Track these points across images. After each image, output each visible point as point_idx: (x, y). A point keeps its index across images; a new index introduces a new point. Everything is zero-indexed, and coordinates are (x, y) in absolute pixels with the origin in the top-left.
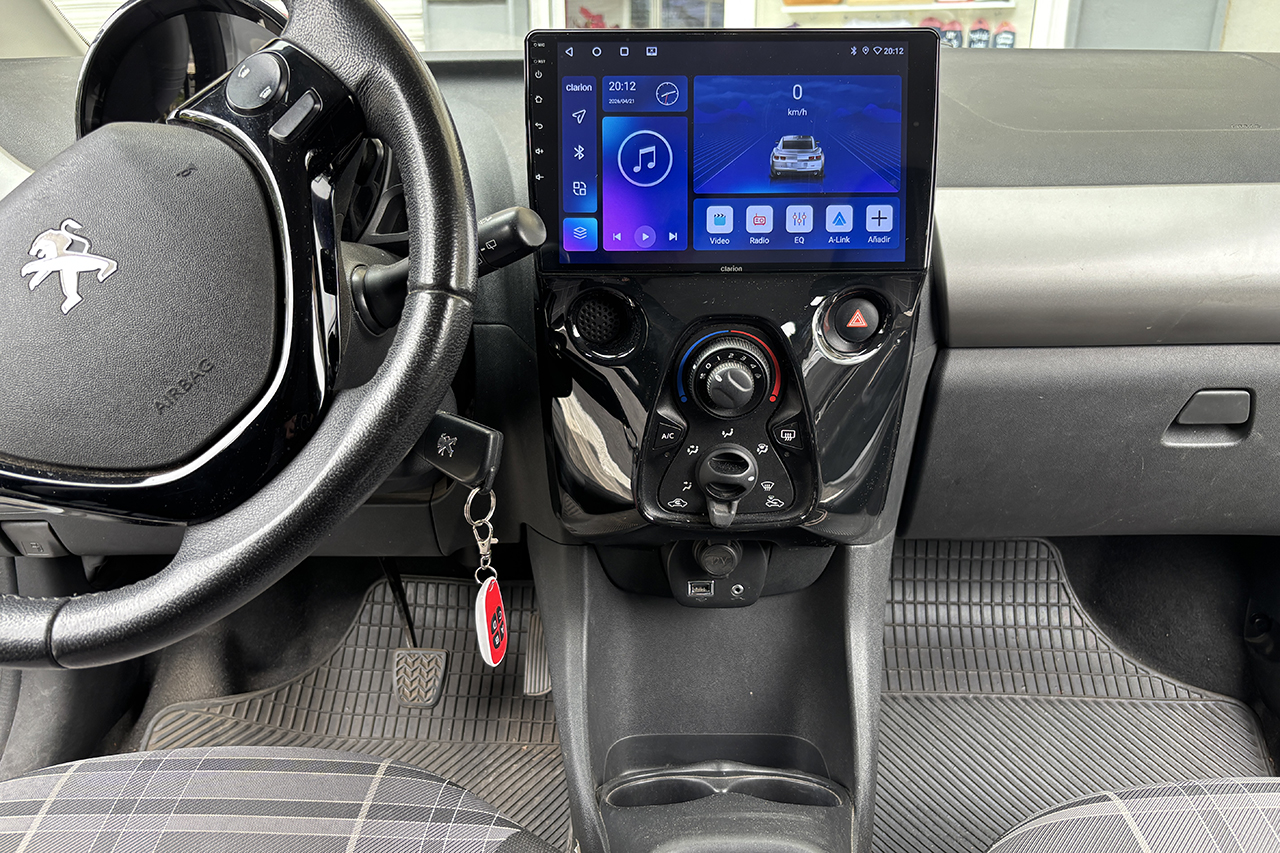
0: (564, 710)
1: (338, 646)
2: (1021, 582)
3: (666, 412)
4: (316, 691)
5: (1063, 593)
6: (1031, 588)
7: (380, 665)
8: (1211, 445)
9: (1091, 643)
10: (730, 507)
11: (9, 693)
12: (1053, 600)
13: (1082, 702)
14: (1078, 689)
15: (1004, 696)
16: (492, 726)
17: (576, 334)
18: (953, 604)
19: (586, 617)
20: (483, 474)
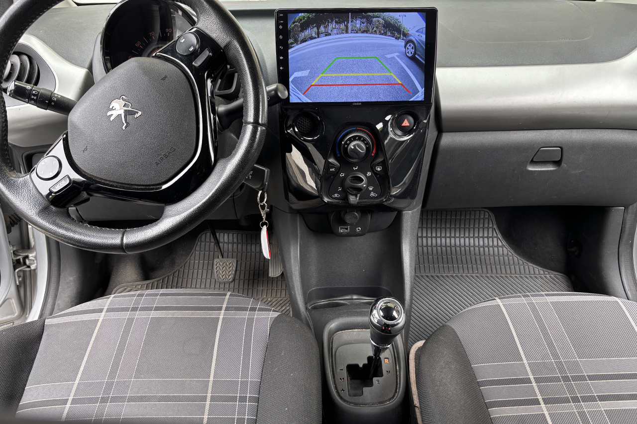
0: (291, 276)
1: (187, 260)
2: (477, 228)
3: (331, 160)
4: (179, 279)
5: (494, 232)
6: (481, 230)
7: (205, 268)
8: (546, 169)
9: (505, 252)
10: (356, 197)
11: (56, 279)
12: (490, 235)
13: (500, 276)
14: (499, 271)
15: (468, 275)
16: (255, 291)
17: (297, 130)
18: (448, 237)
19: (299, 242)
20: (263, 185)
